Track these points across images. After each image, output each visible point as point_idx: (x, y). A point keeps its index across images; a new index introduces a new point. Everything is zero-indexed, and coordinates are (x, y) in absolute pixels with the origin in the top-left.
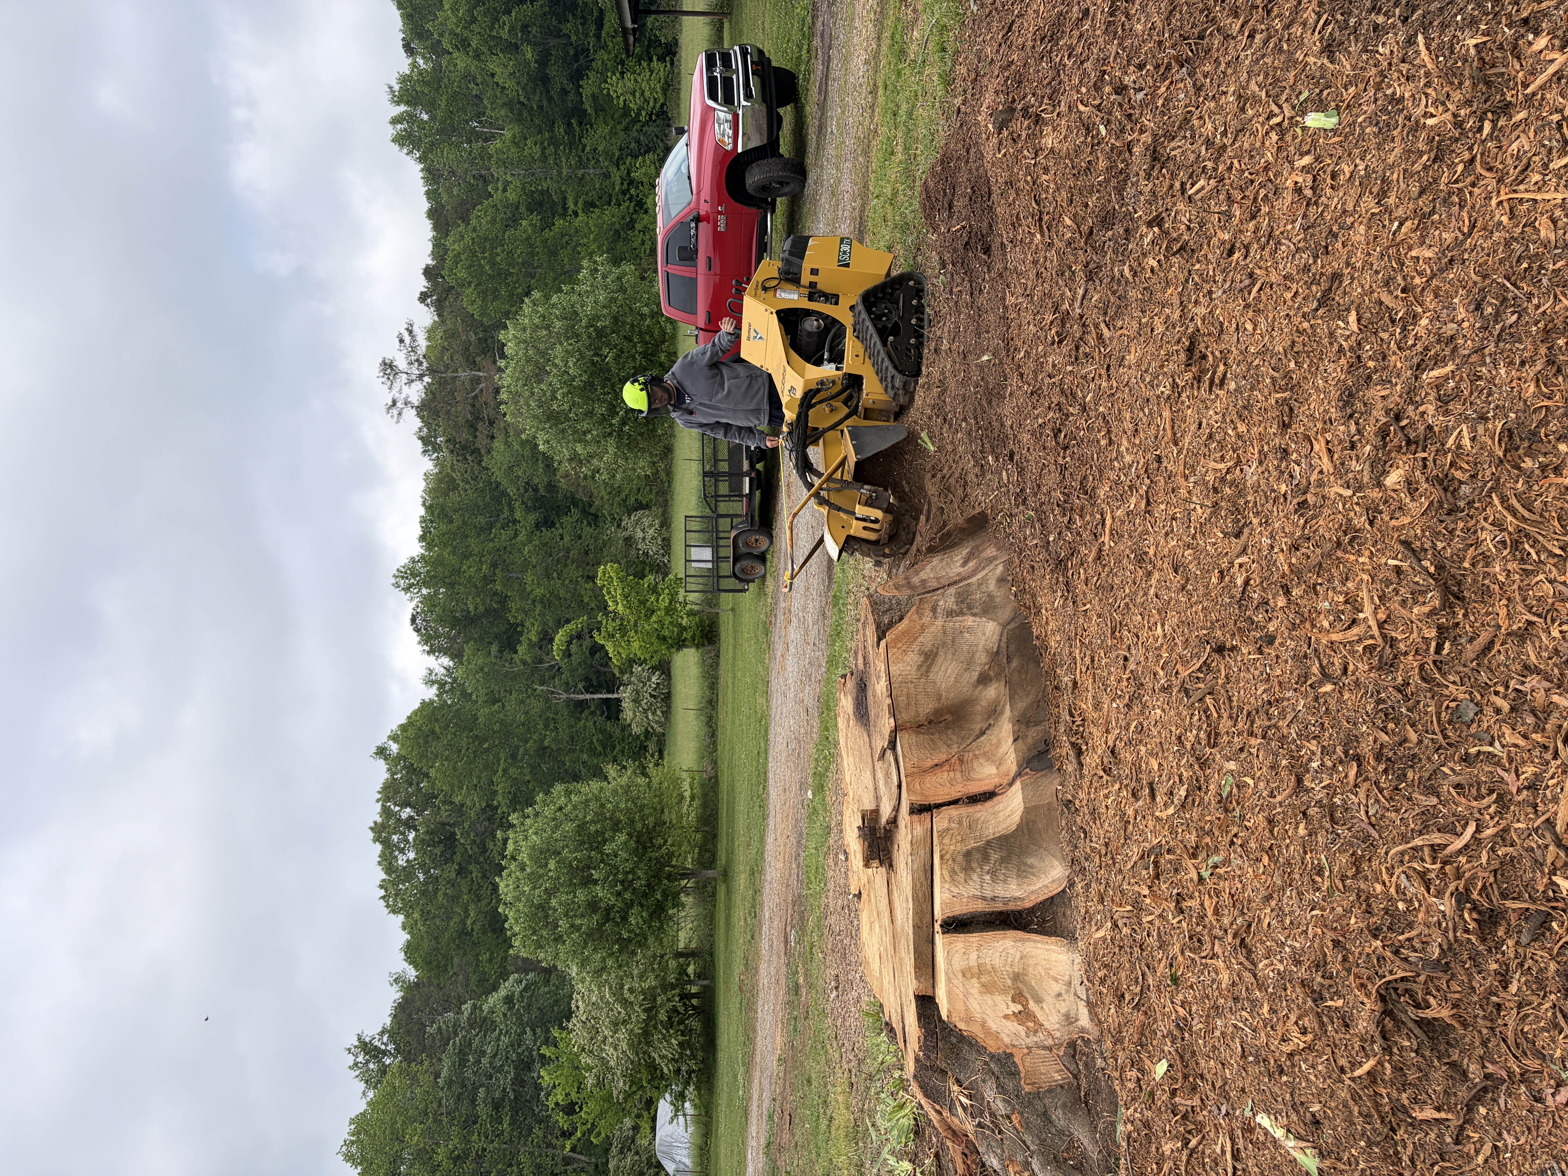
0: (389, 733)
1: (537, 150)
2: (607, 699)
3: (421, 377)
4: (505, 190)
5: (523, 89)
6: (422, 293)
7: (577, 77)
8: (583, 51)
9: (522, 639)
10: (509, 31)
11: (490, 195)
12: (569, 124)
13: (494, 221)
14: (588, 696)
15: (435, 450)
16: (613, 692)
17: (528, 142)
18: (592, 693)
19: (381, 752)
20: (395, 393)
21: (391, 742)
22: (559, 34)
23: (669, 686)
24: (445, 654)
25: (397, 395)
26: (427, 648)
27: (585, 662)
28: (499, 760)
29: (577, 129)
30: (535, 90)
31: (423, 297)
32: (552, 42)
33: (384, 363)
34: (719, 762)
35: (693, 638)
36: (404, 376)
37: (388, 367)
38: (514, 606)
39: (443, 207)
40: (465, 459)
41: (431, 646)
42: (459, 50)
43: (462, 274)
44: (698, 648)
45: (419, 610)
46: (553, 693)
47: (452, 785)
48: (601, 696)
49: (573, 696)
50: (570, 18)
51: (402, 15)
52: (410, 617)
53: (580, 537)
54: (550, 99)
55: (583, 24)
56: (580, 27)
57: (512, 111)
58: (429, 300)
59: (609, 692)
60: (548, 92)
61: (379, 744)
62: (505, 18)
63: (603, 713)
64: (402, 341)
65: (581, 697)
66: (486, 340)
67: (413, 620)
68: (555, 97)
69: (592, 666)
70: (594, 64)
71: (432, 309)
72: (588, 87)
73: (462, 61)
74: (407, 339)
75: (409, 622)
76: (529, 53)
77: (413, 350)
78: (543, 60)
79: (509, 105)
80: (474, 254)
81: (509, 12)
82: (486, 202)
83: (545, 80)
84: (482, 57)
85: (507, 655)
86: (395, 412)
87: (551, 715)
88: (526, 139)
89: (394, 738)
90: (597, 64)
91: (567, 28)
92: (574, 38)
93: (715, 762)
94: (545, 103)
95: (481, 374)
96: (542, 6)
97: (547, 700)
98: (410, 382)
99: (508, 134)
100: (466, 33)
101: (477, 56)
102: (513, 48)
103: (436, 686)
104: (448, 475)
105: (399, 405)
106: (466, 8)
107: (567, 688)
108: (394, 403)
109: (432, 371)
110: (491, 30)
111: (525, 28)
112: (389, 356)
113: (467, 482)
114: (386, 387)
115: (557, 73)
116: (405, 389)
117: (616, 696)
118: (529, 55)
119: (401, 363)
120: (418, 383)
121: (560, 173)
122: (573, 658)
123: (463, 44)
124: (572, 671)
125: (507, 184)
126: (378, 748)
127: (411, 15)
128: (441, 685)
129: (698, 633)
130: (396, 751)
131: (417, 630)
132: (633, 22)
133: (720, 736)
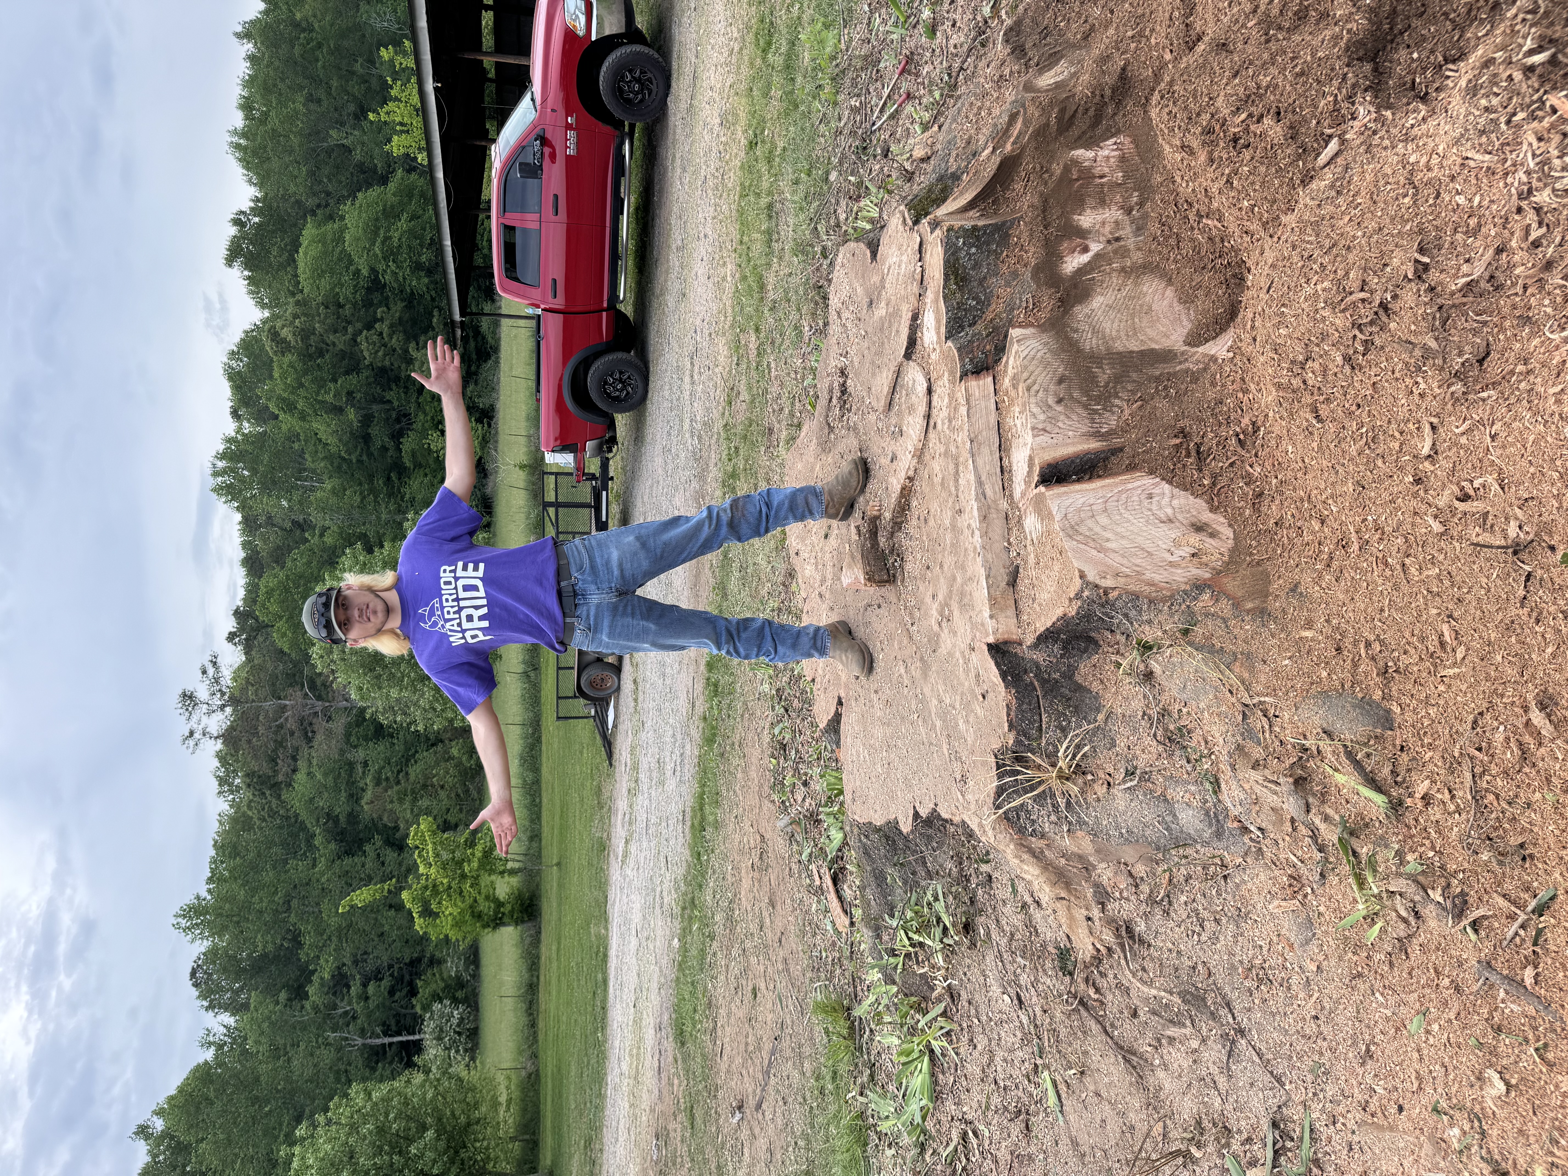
0: (154, 1108)
1: (357, 498)
2: (408, 1041)
3: (222, 708)
4: (322, 535)
5: (344, 445)
6: (230, 633)
7: (397, 436)
8: (405, 415)
9: (315, 978)
10: (335, 396)
11: (307, 540)
12: (389, 478)
13: (309, 563)
14: (387, 1040)
15: (231, 792)
16: (414, 1033)
17: (347, 493)
18: (390, 1036)
19: (143, 1131)
20: (193, 724)
21: (155, 1118)
22: (383, 401)
23: (477, 1019)
24: (226, 1010)
25: (195, 726)
26: (206, 1004)
27: (383, 1004)
28: (281, 1124)
29: (396, 481)
30: (356, 447)
31: (231, 637)
32: (375, 407)
33: (184, 695)
34: (541, 1054)
35: (512, 912)
36: (205, 706)
37: (188, 698)
38: (307, 940)
39: (258, 553)
40: (264, 794)
41: (211, 1001)
42: (285, 412)
43: (274, 608)
44: (517, 925)
45: (200, 962)
46: (346, 1039)
47: (224, 1162)
48: (400, 1039)
49: (369, 1041)
50: (394, 387)
51: (232, 387)
52: (190, 970)
53: (383, 864)
54: (370, 455)
55: (406, 393)
56: (403, 395)
57: (332, 464)
58: (237, 640)
59: (409, 1034)
60: (369, 447)
61: (141, 1122)
62: (332, 385)
63: (401, 1060)
64: (204, 672)
65: (378, 1041)
66: (294, 675)
67: (193, 974)
68: (376, 453)
69: (391, 1009)
70: (414, 426)
71: (240, 648)
72: (408, 444)
73: (287, 422)
74: (211, 671)
75: (188, 976)
76: (352, 414)
77: (217, 681)
78: (367, 420)
79: (329, 458)
80: (287, 590)
81: (335, 381)
82: (302, 547)
83: (367, 439)
84: (309, 418)
85: (296, 1004)
86: (191, 743)
87: (343, 1067)
88: (345, 490)
89: (159, 1113)
90: (418, 426)
91: (390, 395)
92: (396, 404)
93: (535, 1056)
94: (365, 458)
95: (287, 702)
96: (367, 378)
97: (339, 1049)
98: (209, 713)
99: (328, 486)
100: (292, 397)
101: (303, 417)
102: (339, 410)
103: (213, 1048)
104: (244, 814)
105: (197, 735)
106: (294, 376)
107: (362, 1033)
108: (192, 733)
109: (234, 701)
110: (317, 395)
111: (350, 394)
112: (190, 688)
113: (264, 820)
114: (183, 718)
115: (379, 434)
116: (205, 720)
117: (417, 1037)
118: (352, 416)
119: (203, 692)
120: (219, 713)
121: (379, 518)
122: (371, 1001)
123: (290, 407)
124: (369, 1016)
125: (324, 529)
126: (140, 1126)
127: (241, 387)
128: (220, 1046)
129: (517, 907)
130: (160, 1129)
131: (196, 985)
132: (462, 315)
133: (541, 1024)
